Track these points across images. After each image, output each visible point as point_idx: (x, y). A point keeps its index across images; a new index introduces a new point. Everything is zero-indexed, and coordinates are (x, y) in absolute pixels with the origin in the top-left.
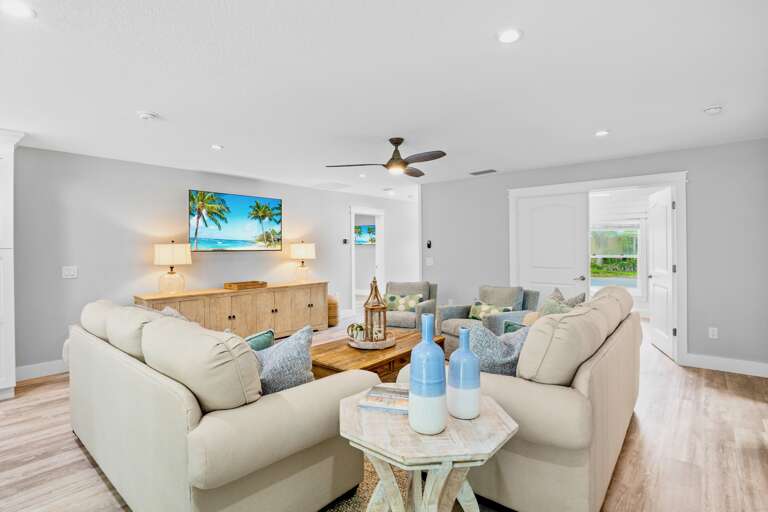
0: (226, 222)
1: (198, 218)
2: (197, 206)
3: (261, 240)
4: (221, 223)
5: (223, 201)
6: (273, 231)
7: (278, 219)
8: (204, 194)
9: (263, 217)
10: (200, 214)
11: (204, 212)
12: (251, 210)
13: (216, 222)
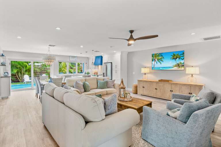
0: (163, 62)
1: (155, 61)
2: (154, 58)
3: (176, 66)
4: (162, 62)
5: (162, 56)
6: (181, 63)
7: (182, 58)
8: (156, 54)
9: (176, 58)
10: (155, 60)
11: (156, 60)
12: (172, 57)
13: (160, 62)
